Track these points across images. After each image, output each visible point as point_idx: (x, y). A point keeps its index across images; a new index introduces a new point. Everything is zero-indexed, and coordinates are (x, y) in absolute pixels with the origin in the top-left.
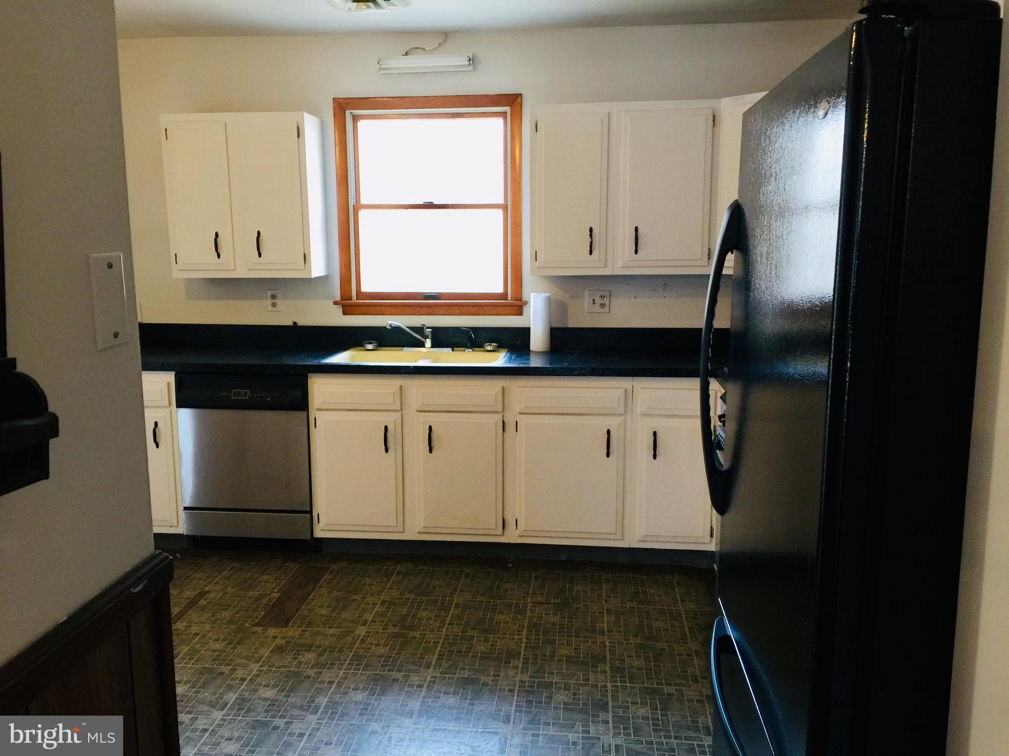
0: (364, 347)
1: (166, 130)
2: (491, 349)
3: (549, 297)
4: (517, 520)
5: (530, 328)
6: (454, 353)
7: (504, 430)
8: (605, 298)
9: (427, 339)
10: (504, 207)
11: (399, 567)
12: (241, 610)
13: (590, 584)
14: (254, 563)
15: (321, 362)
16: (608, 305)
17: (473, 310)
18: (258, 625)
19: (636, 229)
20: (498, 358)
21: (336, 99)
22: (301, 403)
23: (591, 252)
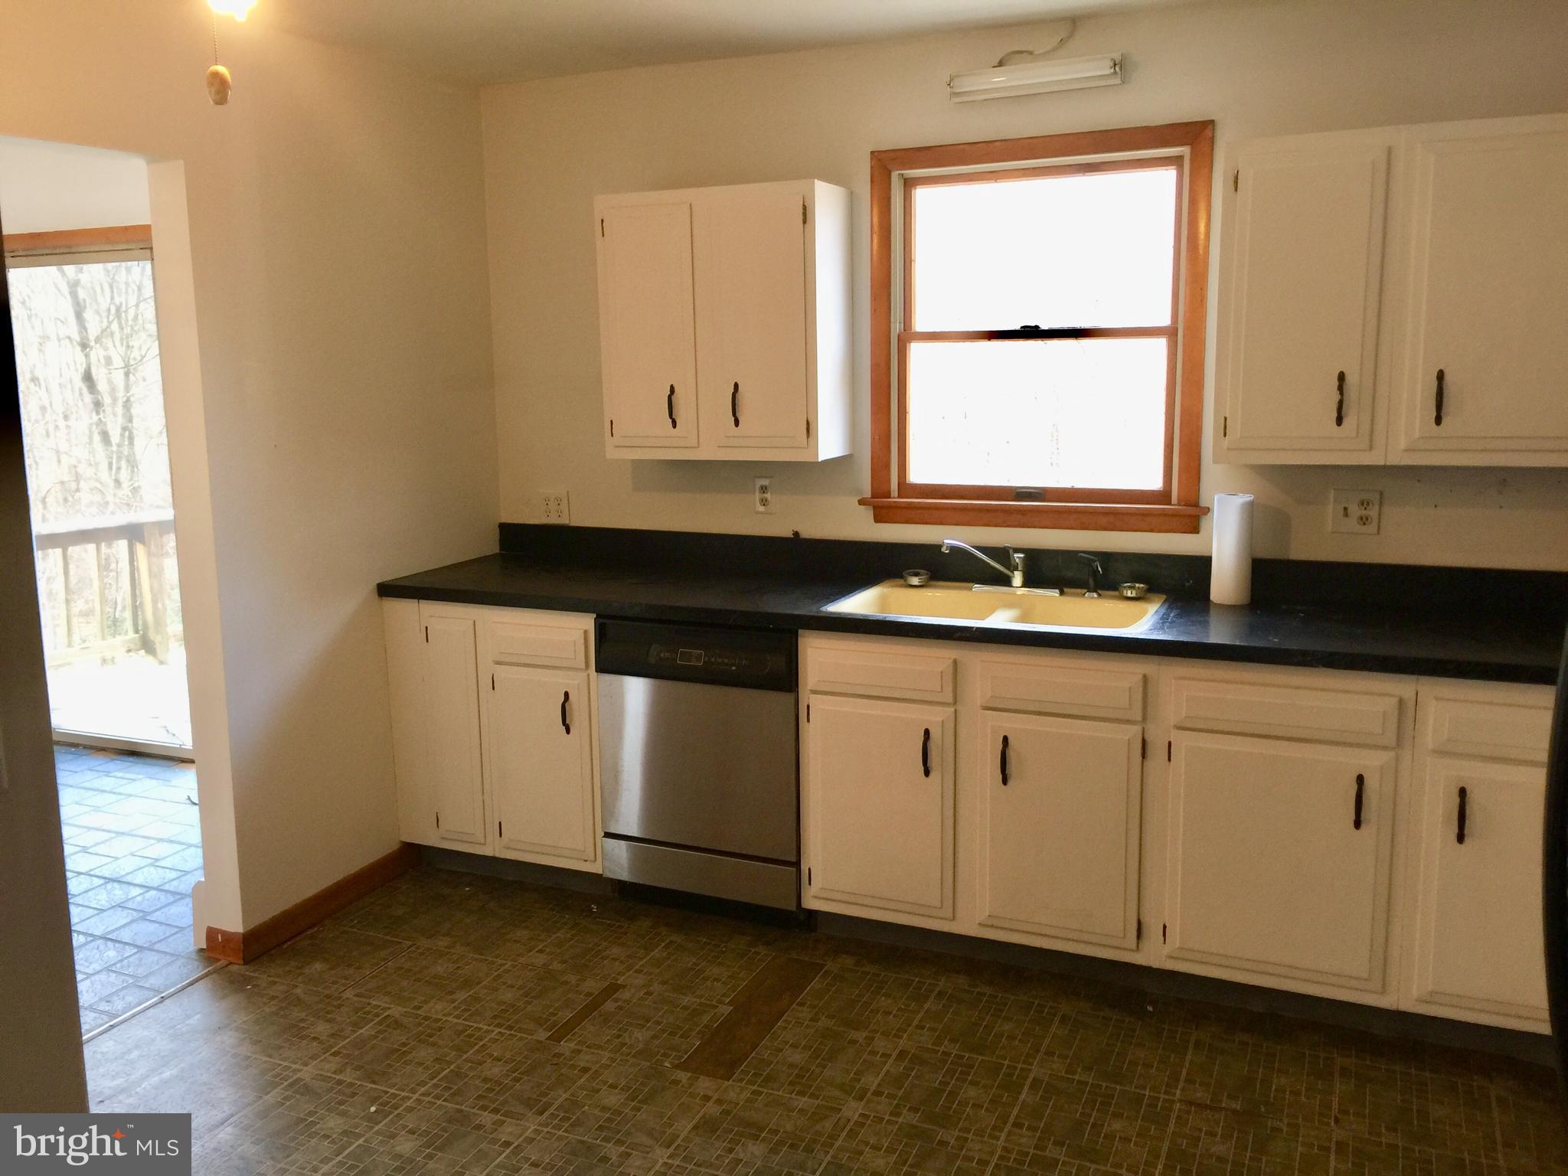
0: (905, 581)
1: (602, 221)
2: (1134, 595)
3: (1251, 504)
4: (1165, 927)
5: (1211, 557)
6: (1064, 598)
7: (1144, 756)
8: (1371, 505)
9: (1015, 572)
10: (1170, 333)
11: (942, 983)
12: (663, 1031)
13: (1308, 1075)
14: (705, 940)
15: (824, 609)
16: (1375, 520)
17: (1103, 520)
18: (683, 1066)
19: (1441, 376)
20: (1145, 613)
21: (876, 154)
22: (787, 679)
23: (1339, 421)
